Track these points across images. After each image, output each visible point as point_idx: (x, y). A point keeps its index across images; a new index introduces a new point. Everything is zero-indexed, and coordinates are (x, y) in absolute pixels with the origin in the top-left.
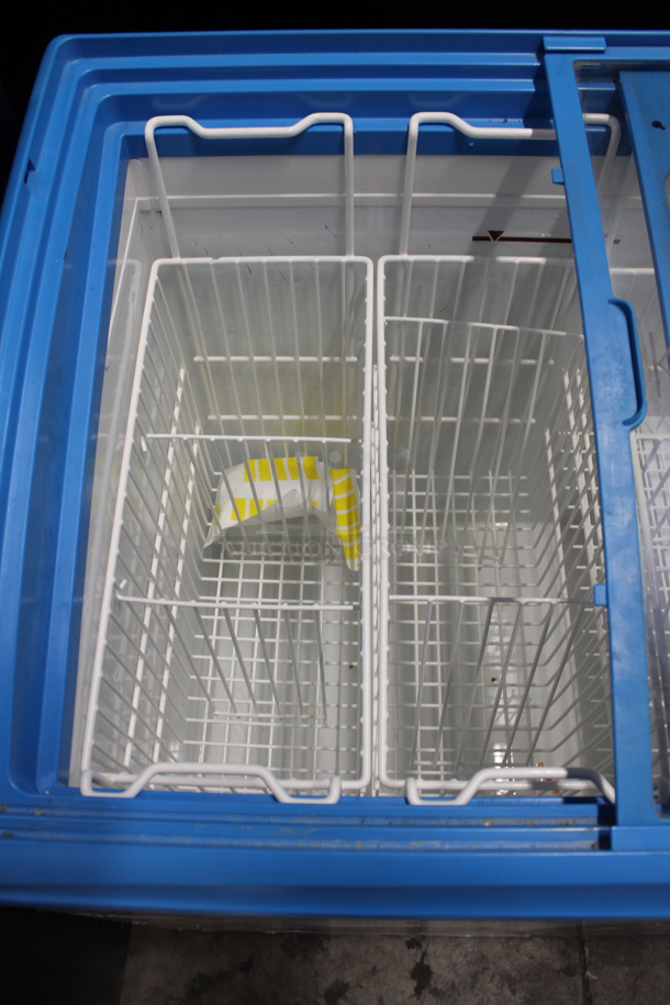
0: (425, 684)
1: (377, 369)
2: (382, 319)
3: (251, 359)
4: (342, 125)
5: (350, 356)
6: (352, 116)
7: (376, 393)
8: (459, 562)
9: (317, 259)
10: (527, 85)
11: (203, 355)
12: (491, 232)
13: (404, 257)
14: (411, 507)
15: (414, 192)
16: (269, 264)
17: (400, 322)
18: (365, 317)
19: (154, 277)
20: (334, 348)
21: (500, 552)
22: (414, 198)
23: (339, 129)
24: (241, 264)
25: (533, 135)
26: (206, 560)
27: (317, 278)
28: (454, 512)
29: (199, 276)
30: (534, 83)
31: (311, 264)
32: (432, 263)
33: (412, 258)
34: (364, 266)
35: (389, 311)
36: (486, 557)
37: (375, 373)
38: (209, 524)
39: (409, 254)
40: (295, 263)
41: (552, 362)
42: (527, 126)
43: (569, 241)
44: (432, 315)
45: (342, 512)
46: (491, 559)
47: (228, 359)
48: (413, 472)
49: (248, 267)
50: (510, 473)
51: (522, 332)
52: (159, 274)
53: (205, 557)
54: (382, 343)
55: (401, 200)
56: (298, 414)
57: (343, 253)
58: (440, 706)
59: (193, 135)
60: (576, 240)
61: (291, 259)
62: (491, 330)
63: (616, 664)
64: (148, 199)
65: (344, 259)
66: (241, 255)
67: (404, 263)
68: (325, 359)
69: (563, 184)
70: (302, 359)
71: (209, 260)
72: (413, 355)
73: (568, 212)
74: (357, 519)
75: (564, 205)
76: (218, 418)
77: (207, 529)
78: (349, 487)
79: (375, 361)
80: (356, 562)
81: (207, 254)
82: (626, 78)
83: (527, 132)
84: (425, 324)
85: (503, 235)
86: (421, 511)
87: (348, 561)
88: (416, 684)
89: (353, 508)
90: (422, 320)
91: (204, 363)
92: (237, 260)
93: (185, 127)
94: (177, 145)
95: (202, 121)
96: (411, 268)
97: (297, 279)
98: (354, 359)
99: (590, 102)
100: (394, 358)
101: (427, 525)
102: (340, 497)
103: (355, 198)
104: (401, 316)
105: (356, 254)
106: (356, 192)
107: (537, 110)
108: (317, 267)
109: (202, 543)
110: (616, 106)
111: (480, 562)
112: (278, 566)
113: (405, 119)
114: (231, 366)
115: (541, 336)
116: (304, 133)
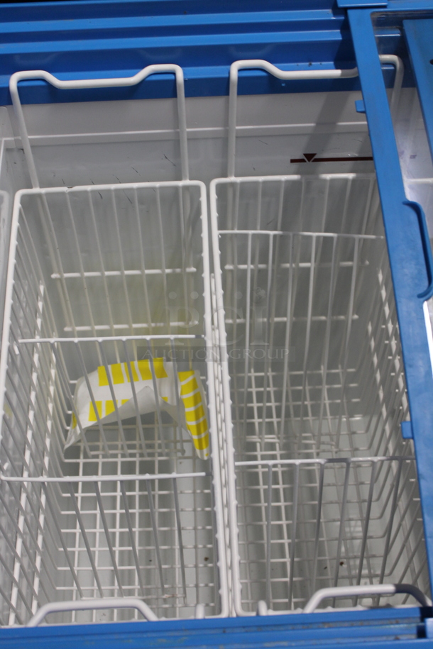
0: (272, 541)
1: (214, 277)
2: (216, 233)
3: (103, 274)
4: (174, 73)
5: (190, 267)
6: (181, 66)
7: (214, 297)
8: (299, 449)
9: (157, 184)
10: (335, 35)
11: (59, 272)
12: (305, 155)
13: (232, 179)
14: (252, 402)
15: (237, 125)
16: (117, 190)
17: (232, 235)
18: (201, 231)
19: (17, 205)
20: (175, 261)
21: (335, 438)
22: (237, 130)
23: (171, 77)
24: (93, 192)
25: (342, 74)
26: (67, 461)
27: (159, 200)
28: (291, 404)
29: (56, 203)
30: (342, 33)
31: (154, 189)
32: (256, 183)
33: (239, 180)
34: (198, 188)
35: (222, 226)
36: (324, 443)
37: (213, 280)
38: (68, 428)
39: (236, 176)
40: (139, 189)
41: (367, 263)
42: (337, 68)
43: (371, 159)
44: (259, 227)
45: (190, 409)
46: (328, 444)
47: (82, 275)
48: (252, 370)
49: (99, 193)
50: (340, 366)
51: (338, 238)
52: (22, 202)
53: (66, 458)
54: (217, 252)
55: (227, 132)
56: (146, 322)
57: (180, 179)
58: (287, 560)
59: (50, 87)
60: (376, 158)
61: (135, 185)
62: (310, 237)
63: (423, 483)
64: (13, 139)
65: (180, 183)
66: (94, 184)
67: (233, 184)
68: (168, 271)
69: (364, 112)
70: (147, 272)
71: (65, 189)
72: (245, 263)
73: (369, 135)
74: (203, 414)
75: (366, 130)
76: (74, 329)
77: (66, 432)
78: (195, 386)
79: (212, 270)
80: (205, 451)
81: (63, 185)
82: (408, 25)
83: (337, 73)
84: (254, 235)
85: (316, 157)
86: (261, 405)
87: (198, 451)
88: (265, 541)
89: (200, 405)
90: (251, 232)
91: (60, 280)
92: (89, 188)
93: (43, 80)
94: (37, 94)
95: (57, 74)
96: (238, 187)
97: (141, 202)
98: (193, 269)
99: (384, 46)
100: (229, 267)
101: (267, 417)
102: (187, 396)
103: (188, 133)
104: (233, 229)
105: (191, 179)
106: (188, 128)
107: (344, 55)
108: (158, 192)
109: (63, 446)
110: (400, 47)
111: (318, 448)
112: (134, 462)
113: (227, 67)
114: (84, 280)
115: (354, 239)
116: (143, 82)
